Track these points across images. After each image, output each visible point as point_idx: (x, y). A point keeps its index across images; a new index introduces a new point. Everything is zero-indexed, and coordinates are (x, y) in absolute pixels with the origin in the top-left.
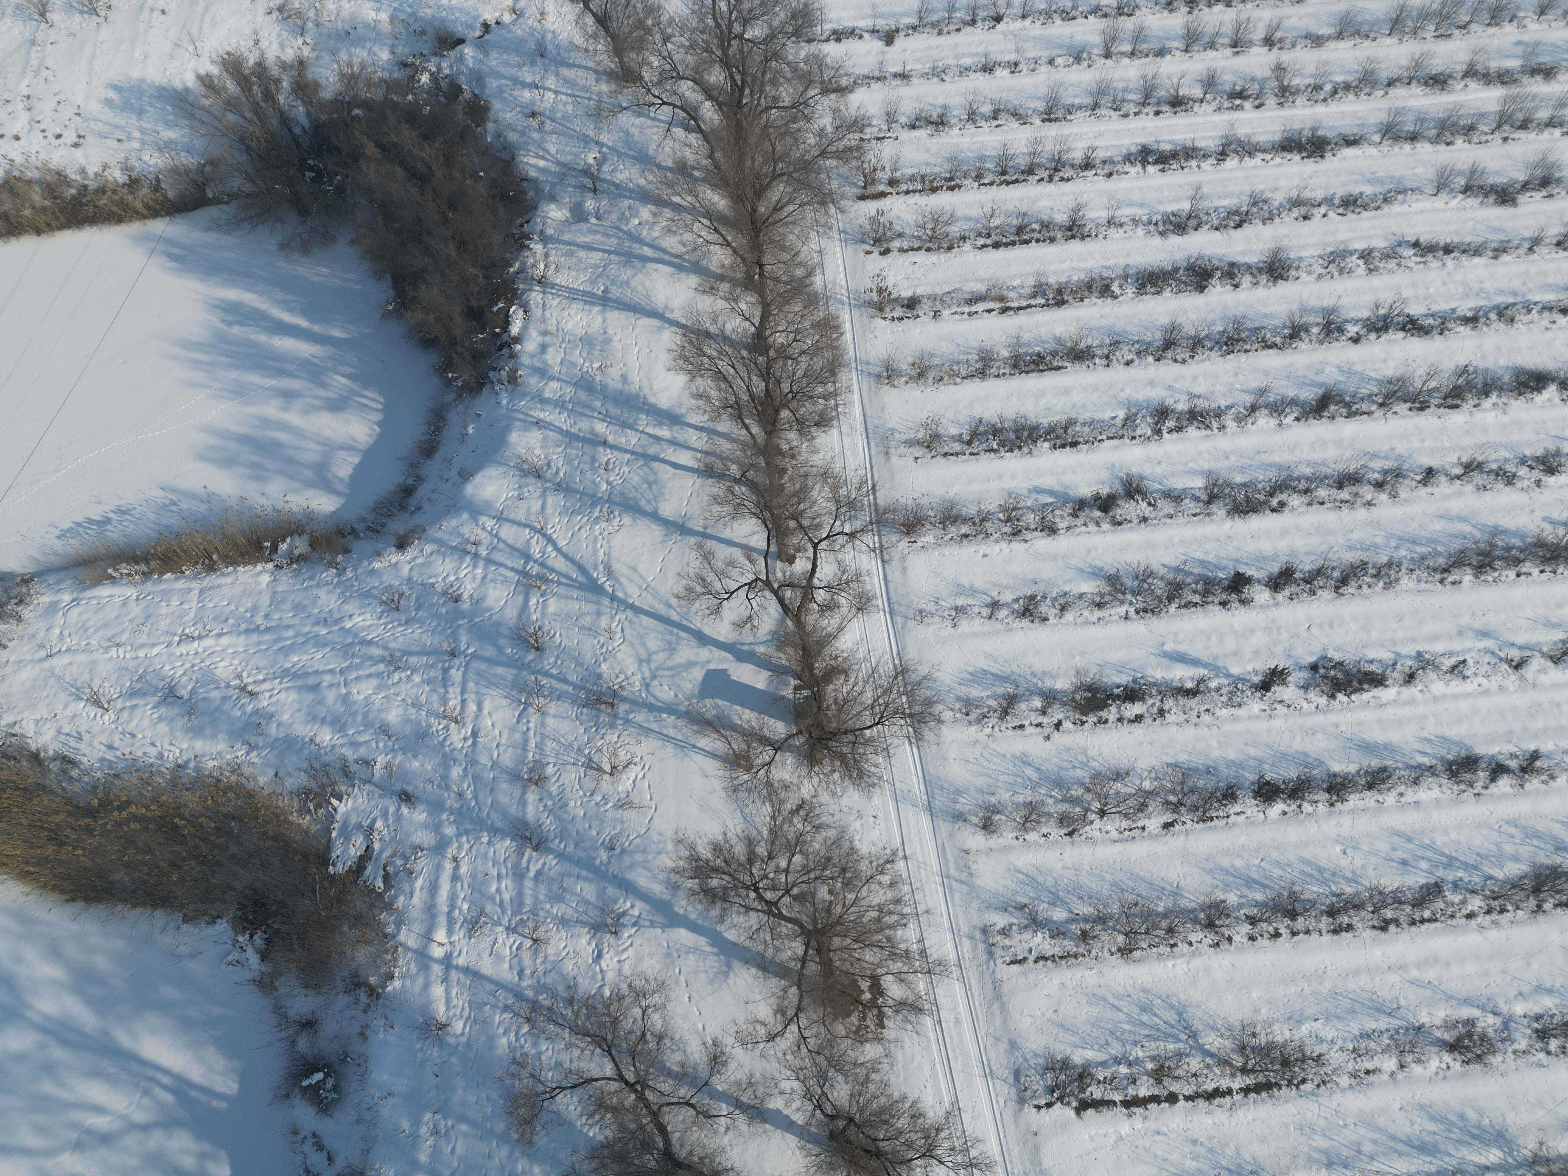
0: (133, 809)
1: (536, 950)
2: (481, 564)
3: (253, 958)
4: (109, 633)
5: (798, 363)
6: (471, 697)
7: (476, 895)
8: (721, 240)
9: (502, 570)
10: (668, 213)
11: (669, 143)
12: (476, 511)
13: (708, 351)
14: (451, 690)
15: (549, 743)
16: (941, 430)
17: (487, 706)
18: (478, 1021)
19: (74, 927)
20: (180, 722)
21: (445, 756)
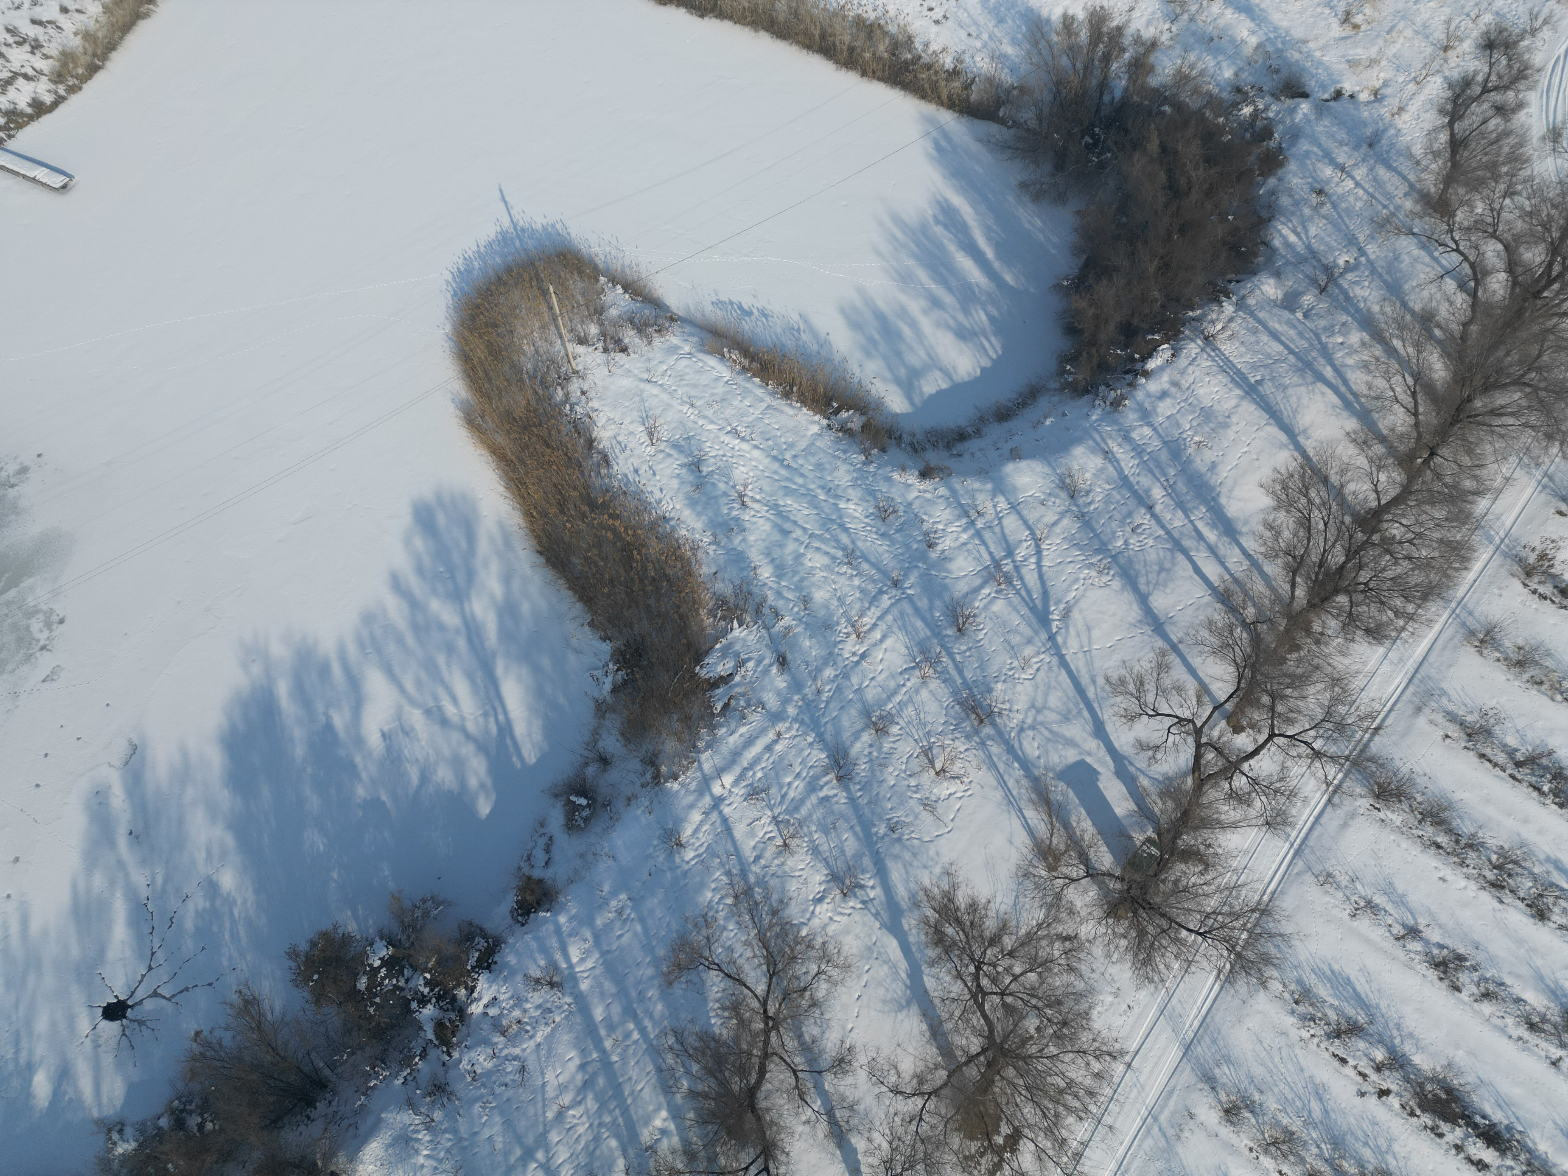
0: (617, 523)
1: (781, 852)
2: (971, 532)
3: (608, 686)
4: (693, 393)
5: (1396, 564)
6: (882, 626)
7: (772, 773)
8: (1411, 406)
9: (982, 549)
10: (1378, 351)
11: (1433, 288)
12: (1000, 488)
13: (1313, 494)
14: (873, 609)
15: (911, 708)
16: (1497, 730)
17: (889, 643)
18: (703, 862)
19: (529, 571)
20: (688, 488)
21: (831, 654)
